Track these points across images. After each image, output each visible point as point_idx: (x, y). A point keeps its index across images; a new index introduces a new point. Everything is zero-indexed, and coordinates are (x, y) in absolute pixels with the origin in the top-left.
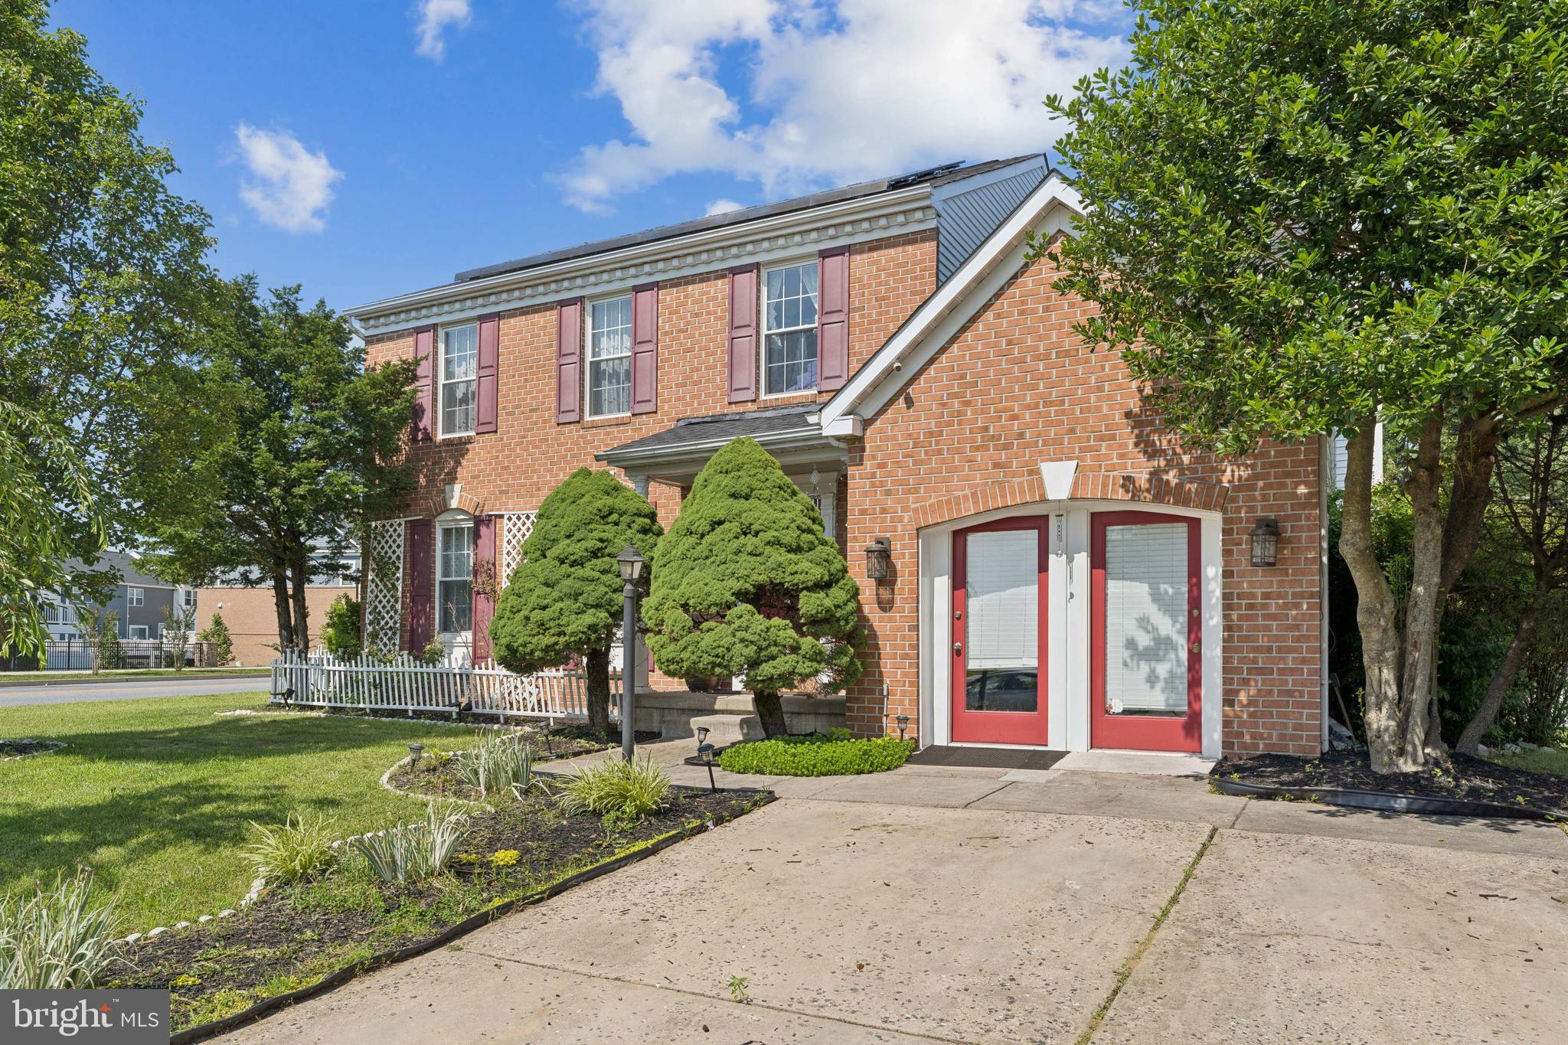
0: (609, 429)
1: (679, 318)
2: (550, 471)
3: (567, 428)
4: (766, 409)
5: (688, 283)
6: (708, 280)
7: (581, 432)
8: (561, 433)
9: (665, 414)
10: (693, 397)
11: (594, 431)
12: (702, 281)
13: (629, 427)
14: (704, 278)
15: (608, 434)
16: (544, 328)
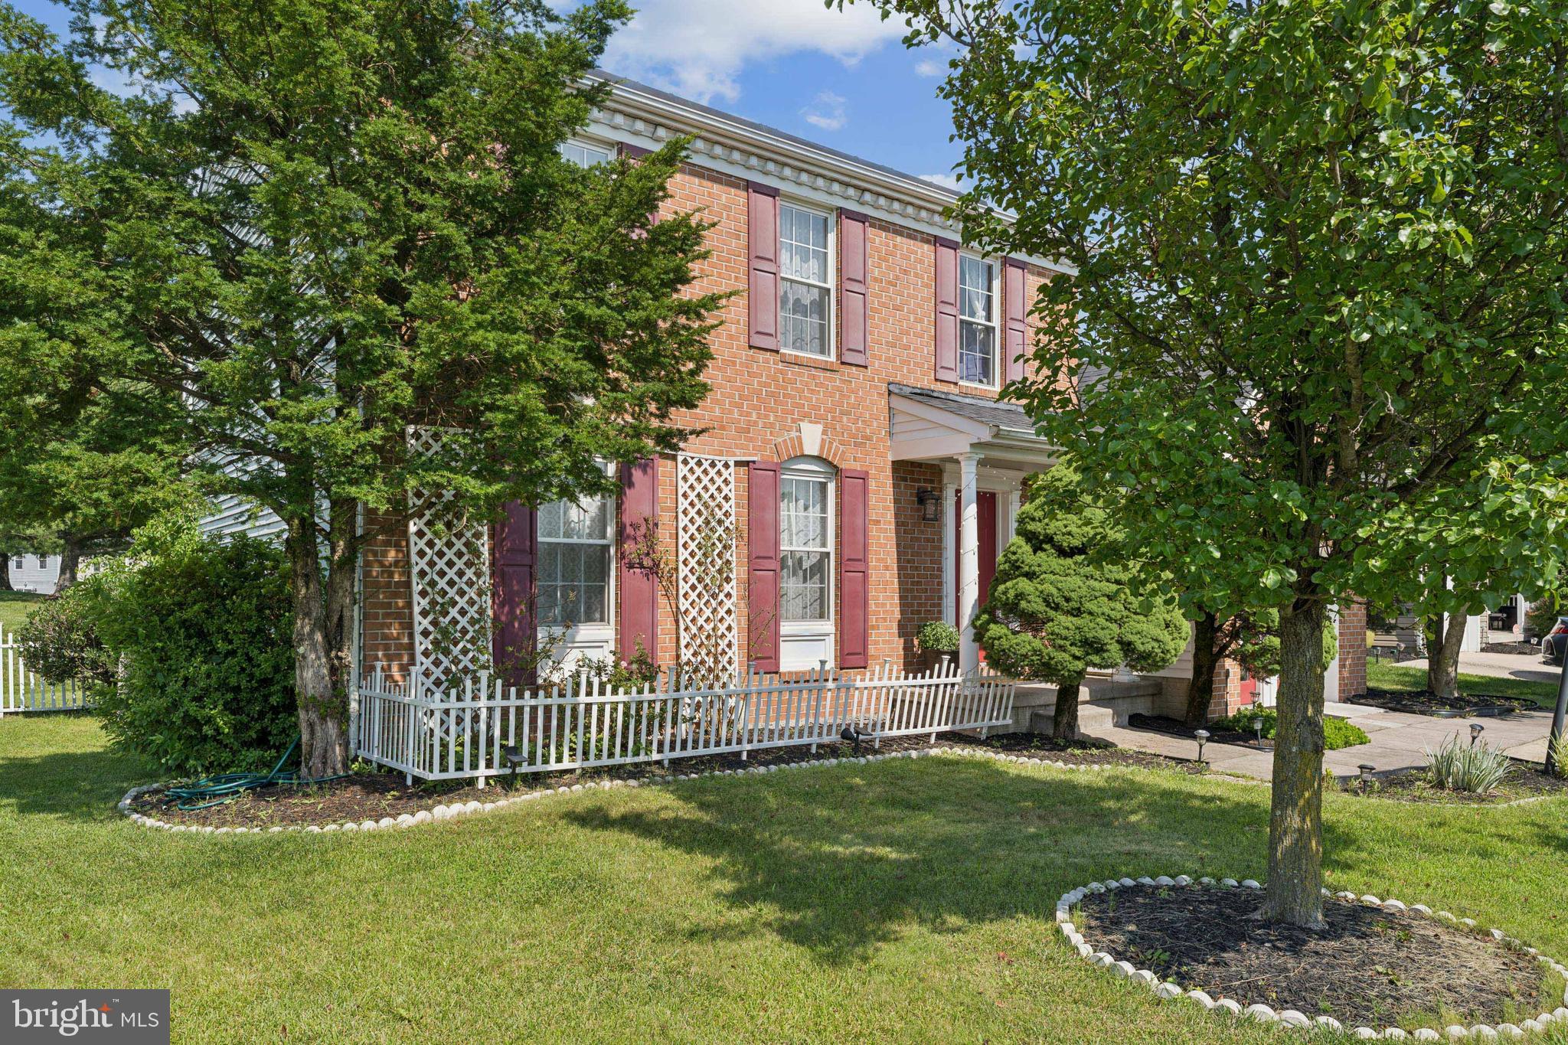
0: (814, 372)
1: (888, 268)
2: (740, 406)
3: (762, 356)
4: (966, 395)
5: (896, 232)
6: (915, 238)
7: (780, 366)
8: (753, 360)
9: (876, 372)
10: (903, 362)
11: (796, 369)
12: (909, 237)
13: (837, 376)
14: (912, 234)
15: (814, 377)
16: (727, 208)
